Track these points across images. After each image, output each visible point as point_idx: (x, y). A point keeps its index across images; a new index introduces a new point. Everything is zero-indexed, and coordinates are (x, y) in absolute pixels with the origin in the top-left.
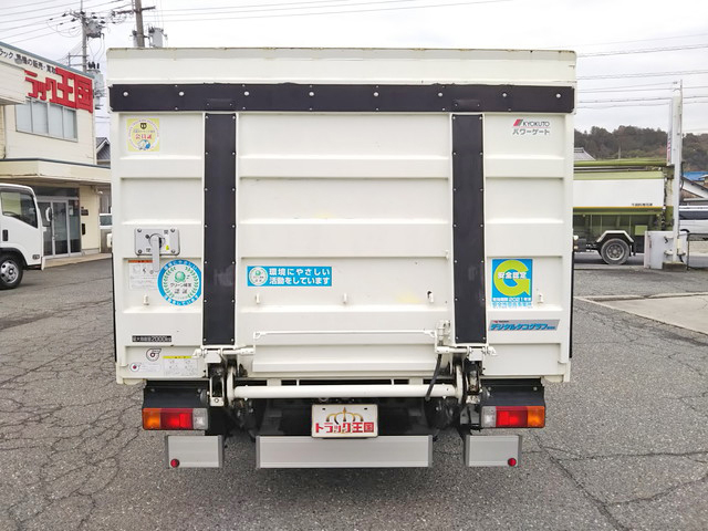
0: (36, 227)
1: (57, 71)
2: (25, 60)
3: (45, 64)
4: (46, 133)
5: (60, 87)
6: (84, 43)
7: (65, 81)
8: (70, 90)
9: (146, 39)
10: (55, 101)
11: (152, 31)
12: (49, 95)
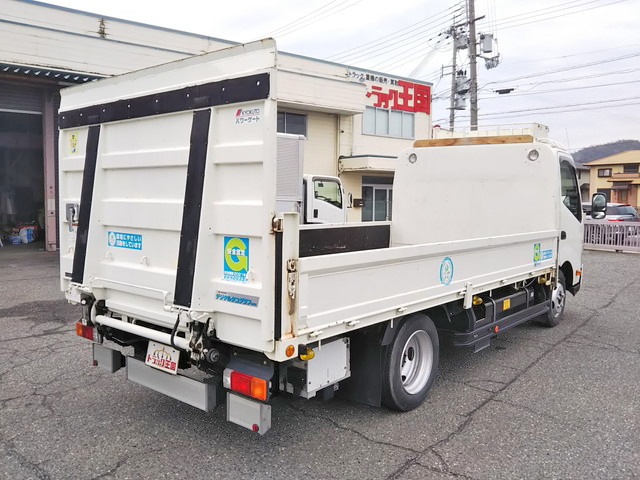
0: (341, 207)
1: (400, 83)
2: (373, 78)
3: (389, 79)
4: (387, 135)
5: (401, 95)
6: (455, 55)
7: (406, 91)
8: (410, 97)
9: (478, 46)
10: (397, 107)
11: (482, 37)
12: (391, 103)
